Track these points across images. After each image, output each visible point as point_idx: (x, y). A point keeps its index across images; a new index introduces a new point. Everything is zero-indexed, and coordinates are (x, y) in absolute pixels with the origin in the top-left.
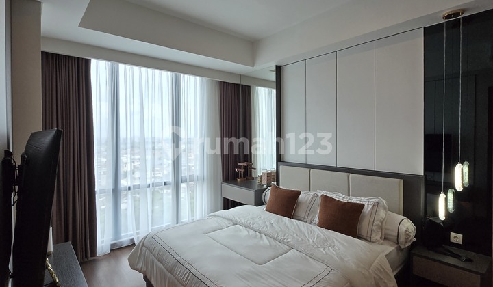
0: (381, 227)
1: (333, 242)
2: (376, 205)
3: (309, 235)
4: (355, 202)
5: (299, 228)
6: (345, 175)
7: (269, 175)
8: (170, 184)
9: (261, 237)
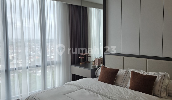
0: (166, 89)
1: (139, 98)
2: (163, 77)
3: (125, 94)
4: (151, 75)
5: (119, 90)
6: (145, 59)
7: (99, 60)
8: (40, 66)
9: (97, 96)
